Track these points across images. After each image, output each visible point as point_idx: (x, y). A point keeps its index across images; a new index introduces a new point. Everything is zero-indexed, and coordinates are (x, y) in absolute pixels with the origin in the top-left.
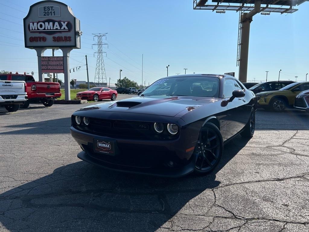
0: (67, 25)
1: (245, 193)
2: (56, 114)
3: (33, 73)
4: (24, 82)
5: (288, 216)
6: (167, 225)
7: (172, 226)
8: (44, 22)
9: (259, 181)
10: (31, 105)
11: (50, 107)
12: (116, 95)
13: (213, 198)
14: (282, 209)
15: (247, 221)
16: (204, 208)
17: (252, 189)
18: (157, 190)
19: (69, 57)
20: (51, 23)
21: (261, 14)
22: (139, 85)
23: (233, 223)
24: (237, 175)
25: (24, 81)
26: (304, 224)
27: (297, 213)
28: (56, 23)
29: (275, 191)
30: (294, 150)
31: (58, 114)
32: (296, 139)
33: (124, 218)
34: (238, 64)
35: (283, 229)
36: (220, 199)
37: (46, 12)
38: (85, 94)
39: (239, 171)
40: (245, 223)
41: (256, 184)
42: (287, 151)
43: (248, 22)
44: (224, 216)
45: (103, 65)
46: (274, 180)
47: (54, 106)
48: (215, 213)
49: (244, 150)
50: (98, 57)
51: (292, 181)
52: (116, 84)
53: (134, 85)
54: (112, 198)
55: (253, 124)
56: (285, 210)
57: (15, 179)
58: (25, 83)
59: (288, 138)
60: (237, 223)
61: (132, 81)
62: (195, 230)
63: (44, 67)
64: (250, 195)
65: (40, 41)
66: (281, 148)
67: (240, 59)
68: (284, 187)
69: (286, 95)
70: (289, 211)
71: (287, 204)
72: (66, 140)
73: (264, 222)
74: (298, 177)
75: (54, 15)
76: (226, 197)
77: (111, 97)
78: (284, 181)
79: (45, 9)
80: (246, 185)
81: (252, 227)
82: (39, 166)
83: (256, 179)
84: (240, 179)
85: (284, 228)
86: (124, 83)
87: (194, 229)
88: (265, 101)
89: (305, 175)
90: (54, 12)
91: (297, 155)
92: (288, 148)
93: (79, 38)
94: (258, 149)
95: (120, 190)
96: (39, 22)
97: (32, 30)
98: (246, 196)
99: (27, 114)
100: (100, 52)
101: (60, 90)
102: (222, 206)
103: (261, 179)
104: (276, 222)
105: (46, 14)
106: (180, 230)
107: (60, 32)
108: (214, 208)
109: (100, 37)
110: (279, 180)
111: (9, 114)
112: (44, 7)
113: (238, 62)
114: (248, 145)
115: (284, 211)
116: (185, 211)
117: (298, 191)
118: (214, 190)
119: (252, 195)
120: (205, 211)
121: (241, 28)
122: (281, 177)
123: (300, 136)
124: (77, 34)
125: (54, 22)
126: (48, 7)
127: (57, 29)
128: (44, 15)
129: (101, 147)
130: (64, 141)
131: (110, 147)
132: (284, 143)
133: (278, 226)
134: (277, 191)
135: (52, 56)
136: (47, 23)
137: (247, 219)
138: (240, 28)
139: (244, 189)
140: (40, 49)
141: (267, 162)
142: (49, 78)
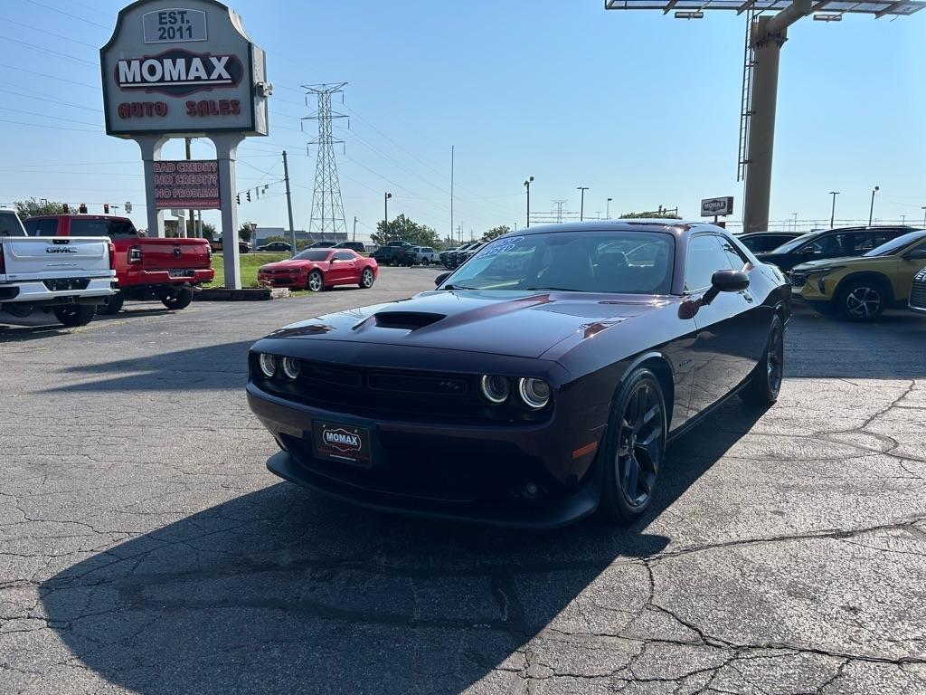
0: (227, 67)
1: (739, 572)
2: (199, 333)
3: (131, 206)
4: (107, 241)
5: (854, 641)
6: (514, 661)
7: (528, 665)
8: (160, 58)
9: (782, 538)
10: (128, 306)
11: (181, 311)
12: (373, 271)
13: (646, 588)
14: (841, 620)
15: (738, 653)
16: (619, 616)
17: (758, 560)
18: (489, 562)
19: (233, 161)
20: (181, 62)
21: (815, 18)
22: (442, 238)
23: (699, 659)
24: (718, 521)
25: (108, 238)
26: (899, 663)
27: (881, 632)
28: (197, 62)
29: (825, 566)
30: (896, 444)
31: (206, 332)
32: (904, 408)
33: (397, 641)
34: (741, 174)
35: (836, 677)
36: (665, 589)
37: (166, 27)
38: (282, 271)
39: (726, 506)
40: (732, 659)
41: (771, 546)
42: (875, 448)
43: (773, 44)
44: (673, 638)
45: (334, 180)
46: (826, 536)
47: (193, 308)
48: (648, 629)
49: (745, 442)
50: (321, 154)
51: (877, 540)
52: (374, 237)
53: (426, 237)
54: (364, 584)
55: (778, 363)
56: (849, 622)
57: (96, 529)
58: (110, 242)
59: (882, 405)
60: (711, 657)
61: (420, 225)
62: (590, 677)
63: (162, 193)
64: (752, 578)
65: (151, 115)
66: (857, 436)
67: (747, 159)
68: (853, 557)
69: (886, 271)
70: (860, 625)
71: (857, 605)
72: (232, 412)
73: (785, 655)
74: (898, 526)
75: (190, 36)
76: (682, 584)
77: (359, 278)
78: (856, 538)
79: (163, 21)
80: (745, 551)
81: (749, 671)
82: (159, 492)
83: (775, 532)
84: (726, 532)
85: (841, 675)
86: (399, 233)
87: (586, 674)
88: (822, 290)
89: (919, 520)
90: (189, 29)
91: (902, 458)
92: (878, 437)
93: (262, 105)
94: (789, 440)
95: (385, 563)
96: (147, 58)
97: (127, 82)
98: (741, 581)
99: (119, 332)
100: (325, 140)
101: (209, 262)
102: (669, 610)
103: (789, 532)
104: (819, 656)
105: (166, 35)
106: (549, 677)
107: (209, 87)
108: (646, 616)
109: (324, 94)
110: (840, 535)
111: (65, 333)
112: (160, 14)
113: (741, 169)
114: (758, 427)
115: (845, 626)
116: (566, 621)
117: (893, 569)
118: (651, 563)
119: (758, 578)
120: (620, 622)
121: (751, 62)
122: (848, 526)
123: (918, 401)
124: (256, 91)
125: (189, 57)
126: (172, 14)
127: (198, 78)
128: (161, 38)
129: (333, 443)
130: (228, 416)
131: (358, 444)
132: (868, 422)
133: (823, 667)
134: (832, 568)
135: (185, 159)
136: (168, 62)
137: (738, 647)
138: (748, 64)
139: (738, 562)
140: (149, 139)
141: (810, 482)
142: (177, 219)
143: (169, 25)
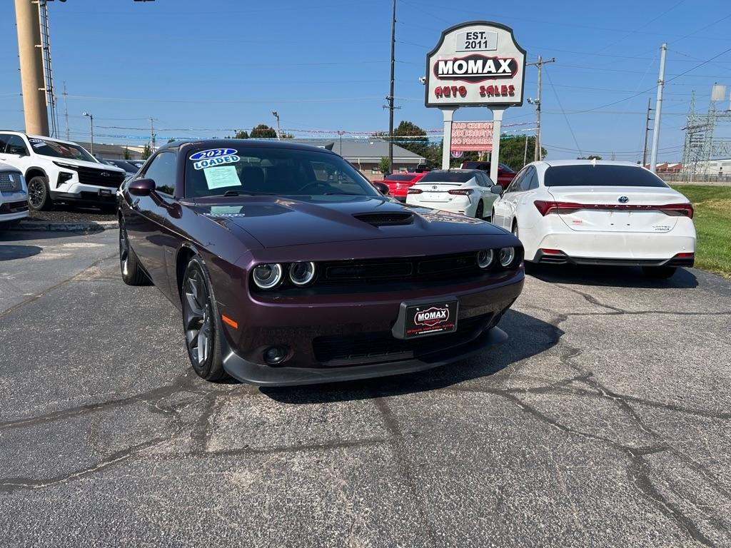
0: (509, 65)
8: (466, 60)
28: (490, 63)
37: (471, 41)
63: (456, 142)
75: (486, 47)
79: (469, 37)
96: (457, 60)
105: (470, 46)
107: (495, 78)
112: (468, 33)
125: (485, 60)
126: (475, 34)
127: (489, 72)
128: (467, 48)
131: (447, 316)
136: (471, 62)
143: (473, 40)
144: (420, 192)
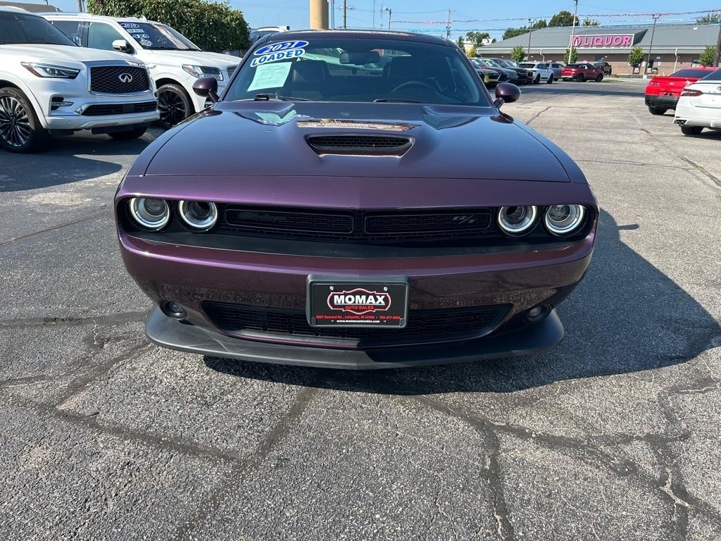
131: (387, 304)
144: (699, 93)
